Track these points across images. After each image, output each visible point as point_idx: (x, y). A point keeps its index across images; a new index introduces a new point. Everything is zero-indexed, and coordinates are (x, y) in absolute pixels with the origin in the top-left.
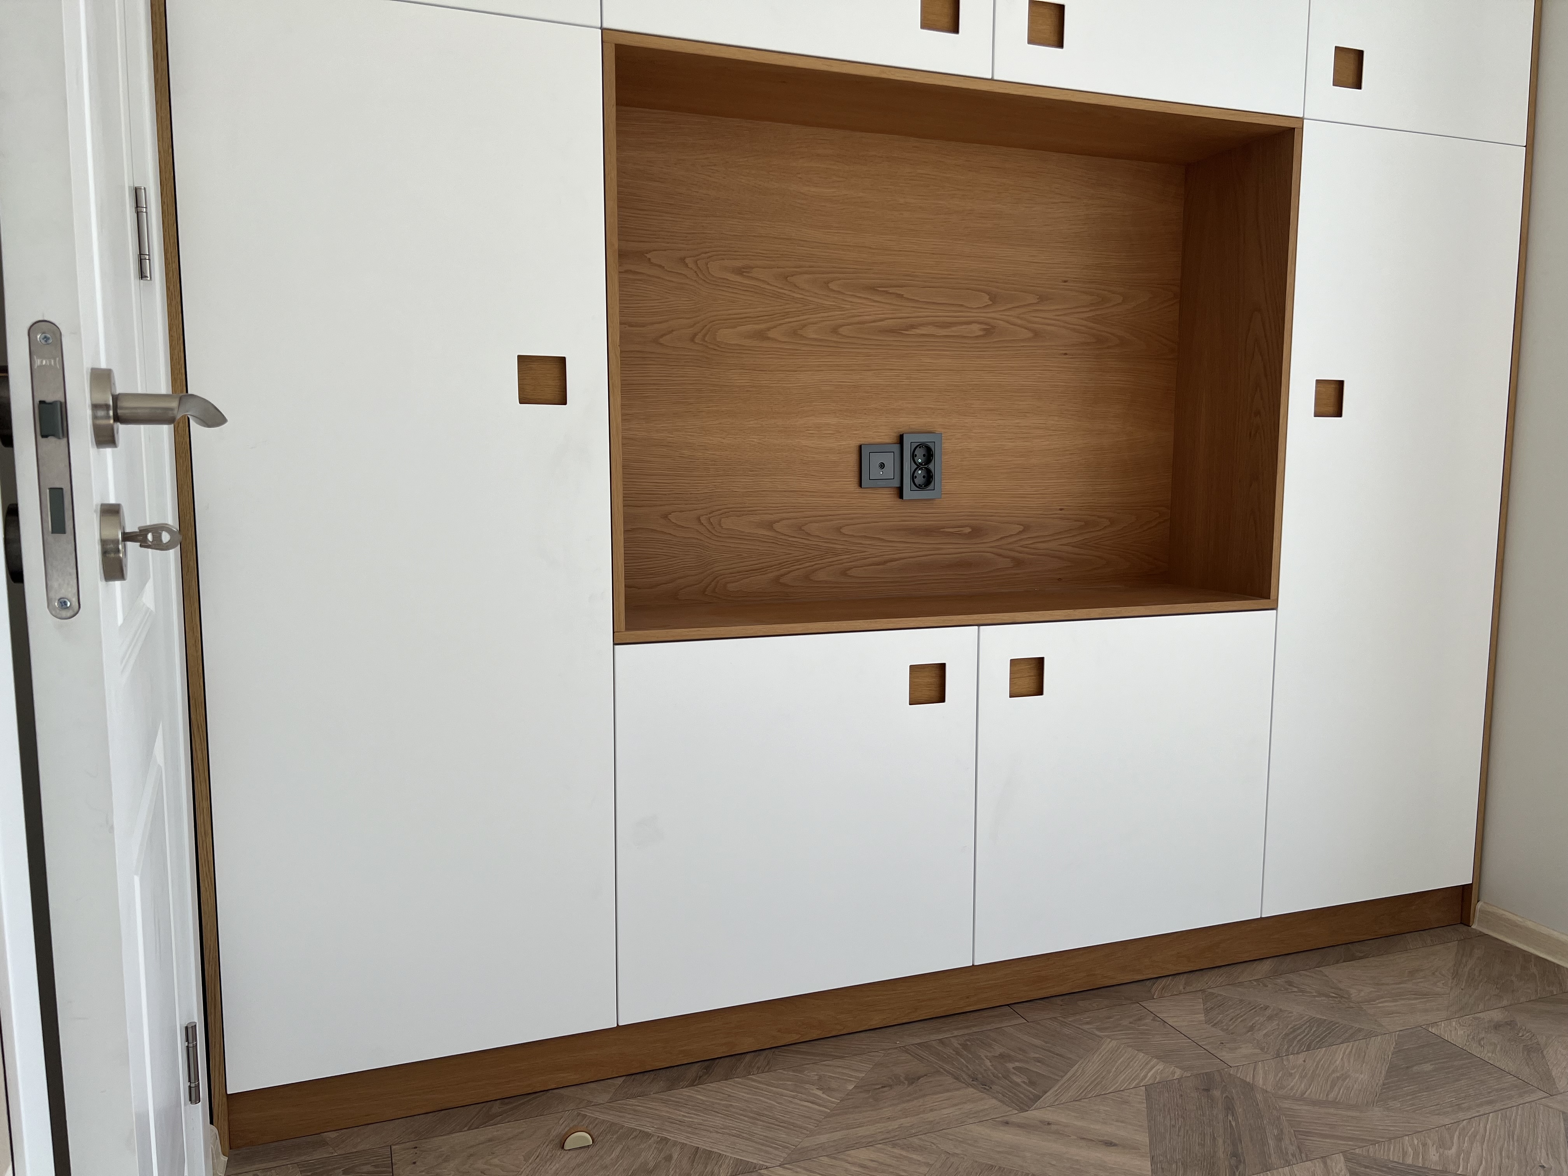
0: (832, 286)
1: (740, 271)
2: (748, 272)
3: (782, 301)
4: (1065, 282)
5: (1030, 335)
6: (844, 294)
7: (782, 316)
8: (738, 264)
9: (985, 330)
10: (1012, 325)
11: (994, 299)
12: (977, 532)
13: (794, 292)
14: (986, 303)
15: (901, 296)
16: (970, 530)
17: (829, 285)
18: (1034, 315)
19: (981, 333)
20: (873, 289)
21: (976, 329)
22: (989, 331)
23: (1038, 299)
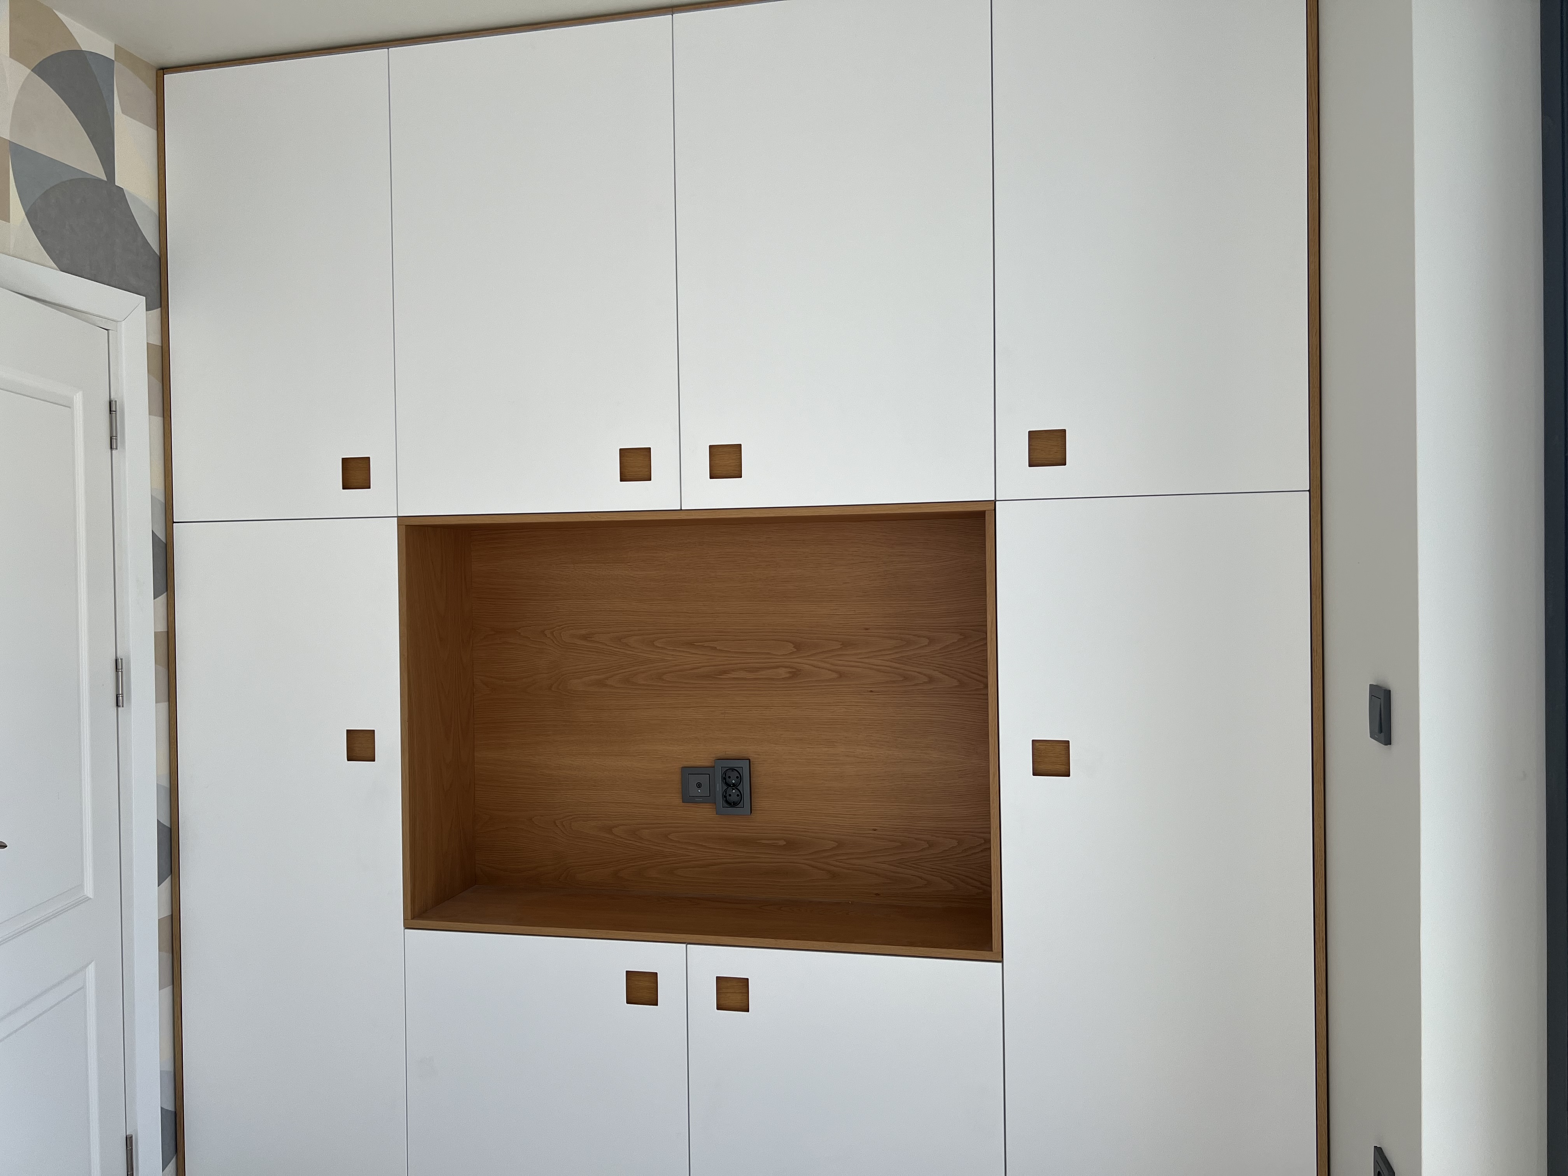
0: (657, 644)
1: (585, 637)
2: (591, 638)
3: (617, 657)
4: (867, 629)
5: (834, 675)
6: (666, 649)
7: (617, 668)
8: (583, 632)
9: (790, 672)
10: (817, 667)
11: (798, 647)
12: (791, 845)
13: (627, 650)
14: (791, 650)
15: (714, 648)
16: (785, 843)
17: (654, 643)
18: (840, 659)
19: (788, 675)
20: (691, 644)
21: (783, 672)
22: (795, 673)
23: (841, 645)
